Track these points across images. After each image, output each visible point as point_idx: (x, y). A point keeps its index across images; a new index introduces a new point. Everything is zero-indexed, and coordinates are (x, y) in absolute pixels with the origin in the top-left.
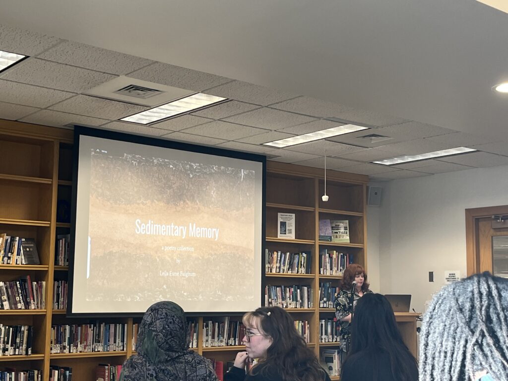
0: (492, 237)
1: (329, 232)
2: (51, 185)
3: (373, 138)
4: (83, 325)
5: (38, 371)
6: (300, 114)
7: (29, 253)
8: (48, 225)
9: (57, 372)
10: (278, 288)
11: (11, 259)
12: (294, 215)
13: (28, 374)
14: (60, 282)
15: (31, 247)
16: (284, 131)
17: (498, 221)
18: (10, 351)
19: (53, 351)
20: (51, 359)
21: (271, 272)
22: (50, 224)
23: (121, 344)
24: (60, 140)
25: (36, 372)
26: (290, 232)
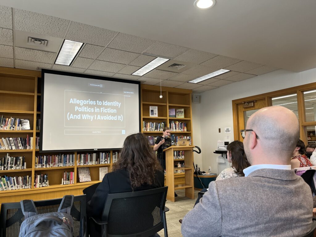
0: (244, 111)
1: (173, 113)
2: (35, 96)
3: (177, 66)
4: (53, 156)
9: (39, 176)
11: (15, 128)
12: (157, 107)
13: (23, 178)
16: (132, 64)
17: (246, 104)
18: (14, 168)
19: (37, 167)
20: (35, 171)
22: (34, 112)
23: (72, 163)
24: (38, 76)
25: (28, 176)
26: (155, 114)
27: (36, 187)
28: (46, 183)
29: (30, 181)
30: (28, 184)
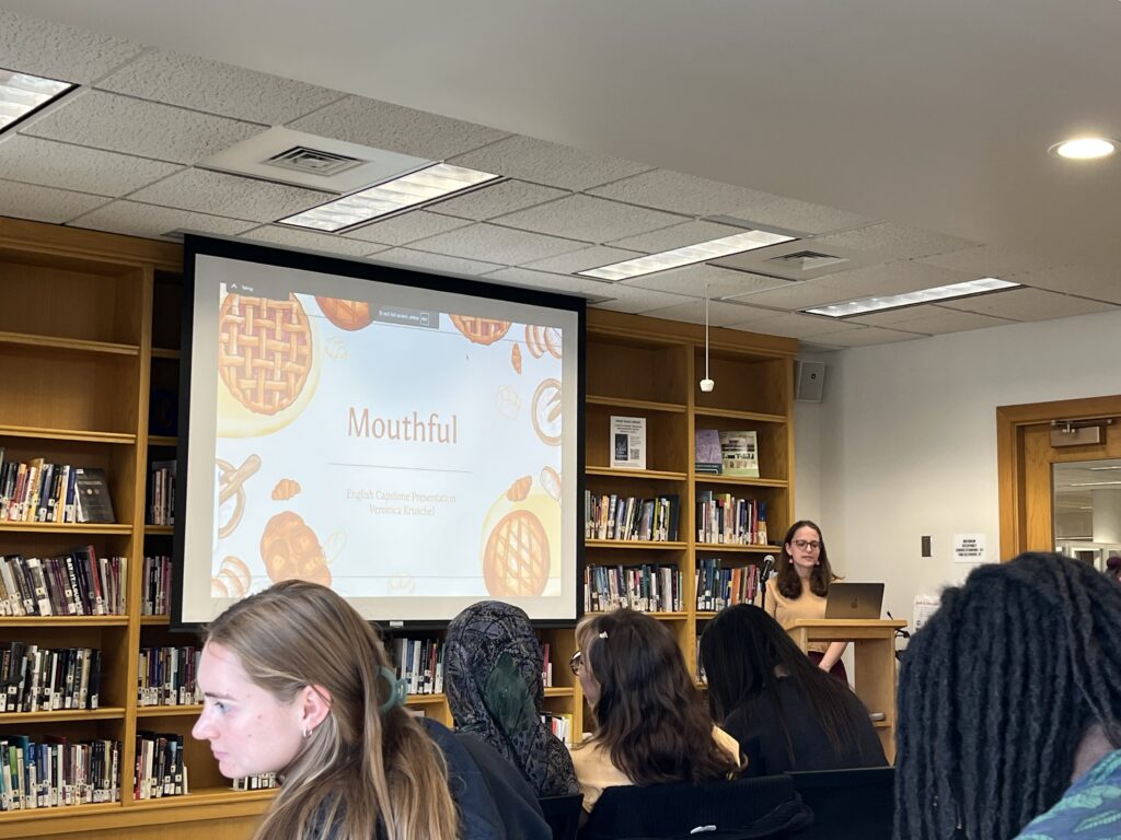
0: (1051, 464)
1: (716, 455)
2: (137, 357)
3: (806, 259)
5: (113, 742)
6: (651, 209)
7: (92, 500)
8: (132, 442)
9: (151, 744)
10: (611, 571)
11: (55, 510)
12: (643, 421)
13: (91, 749)
14: (157, 558)
15: (97, 487)
16: (621, 245)
17: (1064, 431)
18: (55, 701)
19: (144, 701)
20: (138, 718)
21: (596, 537)
22: (136, 439)
24: (156, 264)
25: (108, 744)
26: (637, 457)
27: (138, 798)
28: (177, 780)
29: (114, 769)
30: (107, 780)
